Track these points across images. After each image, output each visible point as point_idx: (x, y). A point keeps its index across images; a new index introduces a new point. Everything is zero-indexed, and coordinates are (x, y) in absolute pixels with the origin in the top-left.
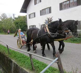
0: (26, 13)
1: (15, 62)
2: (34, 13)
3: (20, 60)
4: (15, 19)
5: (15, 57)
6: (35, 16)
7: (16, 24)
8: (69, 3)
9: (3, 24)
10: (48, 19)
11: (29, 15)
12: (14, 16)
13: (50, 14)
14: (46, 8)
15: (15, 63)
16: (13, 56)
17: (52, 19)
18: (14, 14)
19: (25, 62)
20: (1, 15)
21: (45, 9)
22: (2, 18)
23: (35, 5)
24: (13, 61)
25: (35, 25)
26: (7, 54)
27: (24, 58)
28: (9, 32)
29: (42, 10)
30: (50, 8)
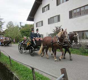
0: (33, 21)
1: (16, 76)
2: (42, 22)
3: (22, 74)
4: (22, 27)
5: (17, 69)
6: (42, 25)
7: (22, 33)
8: (79, 11)
9: (9, 32)
10: (57, 28)
11: (36, 23)
12: (21, 24)
13: (59, 22)
14: (55, 16)
15: (16, 78)
16: (15, 68)
17: (61, 28)
18: (21, 23)
19: (27, 76)
20: (8, 23)
21: (53, 17)
22: (9, 26)
23: (43, 13)
24: (14, 74)
25: (42, 34)
26: (8, 66)
27: (27, 71)
28: (14, 41)
29: (51, 18)
30: (59, 16)
